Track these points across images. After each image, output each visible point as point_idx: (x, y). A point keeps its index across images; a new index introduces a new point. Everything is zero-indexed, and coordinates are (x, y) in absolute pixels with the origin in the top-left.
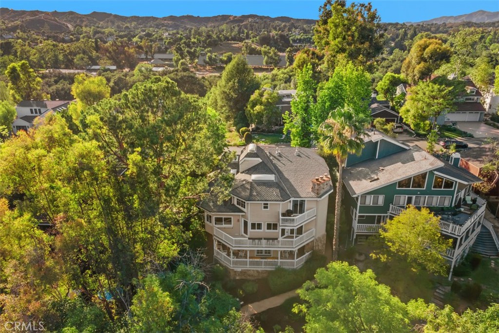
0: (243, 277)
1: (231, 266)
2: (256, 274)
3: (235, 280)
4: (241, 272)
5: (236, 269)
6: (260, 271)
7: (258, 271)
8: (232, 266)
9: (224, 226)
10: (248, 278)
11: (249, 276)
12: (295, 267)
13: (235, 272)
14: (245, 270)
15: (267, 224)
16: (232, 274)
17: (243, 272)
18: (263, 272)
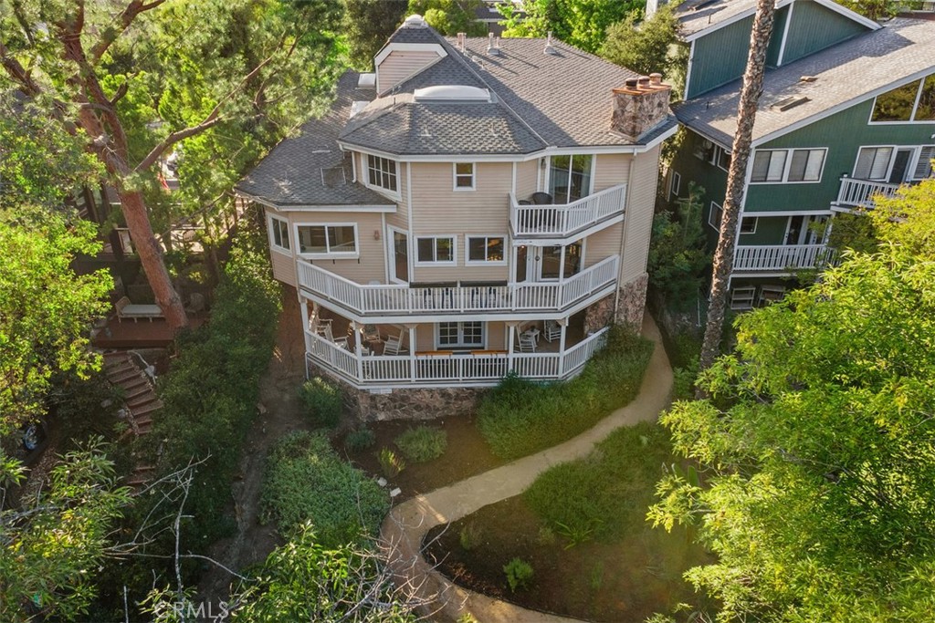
0: (400, 414)
1: (358, 381)
2: (439, 402)
3: (373, 424)
4: (392, 397)
5: (374, 389)
6: (451, 392)
7: (444, 393)
8: (361, 379)
9: (330, 254)
10: (416, 414)
11: (418, 408)
12: (561, 375)
13: (373, 398)
14: (404, 390)
15: (472, 240)
16: (363, 404)
17: (398, 399)
18: (460, 395)
